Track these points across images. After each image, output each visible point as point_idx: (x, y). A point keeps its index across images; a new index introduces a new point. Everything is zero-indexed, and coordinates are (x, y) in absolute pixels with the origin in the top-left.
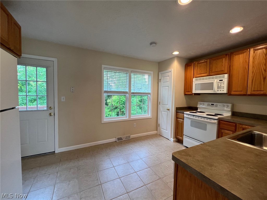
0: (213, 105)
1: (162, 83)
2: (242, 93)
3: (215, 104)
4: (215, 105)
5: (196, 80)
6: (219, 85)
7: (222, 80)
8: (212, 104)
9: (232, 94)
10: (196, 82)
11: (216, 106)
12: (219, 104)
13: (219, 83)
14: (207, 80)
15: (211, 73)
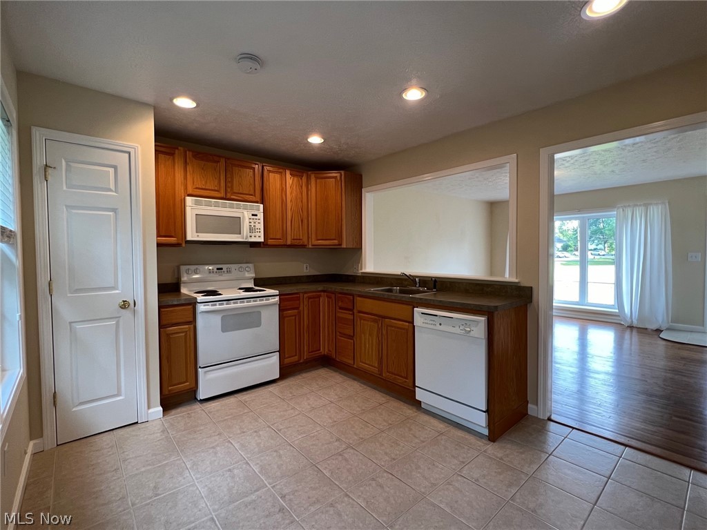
0: (222, 269)
1: (65, 188)
2: (281, 242)
3: (224, 267)
4: (225, 269)
5: (197, 203)
6: (252, 224)
7: (256, 215)
8: (218, 269)
9: (269, 243)
10: (194, 208)
11: (229, 271)
12: (233, 267)
13: (251, 221)
14: (209, 208)
15: (229, 194)
